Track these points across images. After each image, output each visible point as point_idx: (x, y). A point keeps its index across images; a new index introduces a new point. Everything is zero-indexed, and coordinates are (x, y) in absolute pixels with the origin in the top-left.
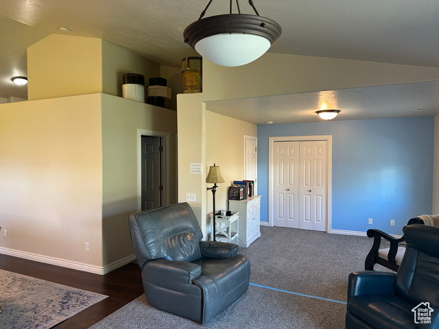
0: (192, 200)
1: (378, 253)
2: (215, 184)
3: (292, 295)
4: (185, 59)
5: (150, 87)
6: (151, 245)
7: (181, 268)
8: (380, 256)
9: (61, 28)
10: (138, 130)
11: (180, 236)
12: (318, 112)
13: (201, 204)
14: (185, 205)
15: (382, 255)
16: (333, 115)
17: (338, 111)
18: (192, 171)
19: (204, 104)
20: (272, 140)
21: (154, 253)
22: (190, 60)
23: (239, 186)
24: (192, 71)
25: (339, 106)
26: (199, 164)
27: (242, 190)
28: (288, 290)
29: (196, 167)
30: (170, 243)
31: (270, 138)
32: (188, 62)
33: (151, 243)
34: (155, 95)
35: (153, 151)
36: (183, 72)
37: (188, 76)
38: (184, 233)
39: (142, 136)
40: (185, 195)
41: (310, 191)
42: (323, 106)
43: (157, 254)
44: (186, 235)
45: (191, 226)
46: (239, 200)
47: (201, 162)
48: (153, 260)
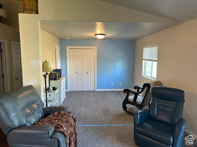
0: (36, 83)
1: (128, 99)
2: (47, 73)
3: (97, 127)
6: (14, 119)
7: (42, 130)
8: (129, 100)
12: (96, 35)
13: (40, 85)
14: (31, 87)
15: (130, 100)
16: (103, 37)
17: (105, 35)
18: (33, 65)
19: (39, 22)
20: (68, 48)
21: (16, 123)
23: (55, 72)
25: (105, 32)
27: (57, 74)
28: (94, 124)
29: (36, 62)
31: (67, 47)
33: (13, 117)
41: (87, 73)
42: (98, 32)
43: (19, 123)
46: (56, 80)
47: (39, 59)
48: (16, 128)
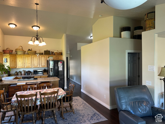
0: (149, 85)
4: (146, 14)
5: (134, 31)
6: (123, 103)
9: (99, 16)
10: (126, 51)
11: (139, 102)
13: (154, 87)
14: (145, 86)
18: (149, 70)
19: (157, 35)
22: (149, 14)
24: (149, 19)
26: (153, 66)
29: (151, 68)
30: (132, 104)
32: (147, 15)
34: (136, 34)
35: (135, 59)
36: (145, 21)
37: (148, 22)
38: (142, 101)
39: (128, 53)
40: (146, 81)
43: (125, 108)
44: (143, 102)
45: (147, 98)
47: (154, 65)
48: (123, 110)
